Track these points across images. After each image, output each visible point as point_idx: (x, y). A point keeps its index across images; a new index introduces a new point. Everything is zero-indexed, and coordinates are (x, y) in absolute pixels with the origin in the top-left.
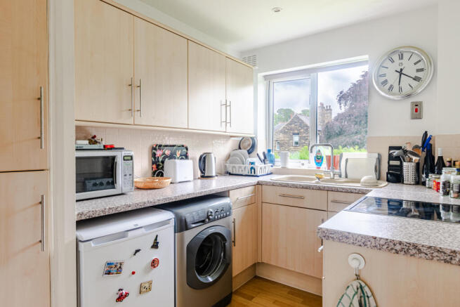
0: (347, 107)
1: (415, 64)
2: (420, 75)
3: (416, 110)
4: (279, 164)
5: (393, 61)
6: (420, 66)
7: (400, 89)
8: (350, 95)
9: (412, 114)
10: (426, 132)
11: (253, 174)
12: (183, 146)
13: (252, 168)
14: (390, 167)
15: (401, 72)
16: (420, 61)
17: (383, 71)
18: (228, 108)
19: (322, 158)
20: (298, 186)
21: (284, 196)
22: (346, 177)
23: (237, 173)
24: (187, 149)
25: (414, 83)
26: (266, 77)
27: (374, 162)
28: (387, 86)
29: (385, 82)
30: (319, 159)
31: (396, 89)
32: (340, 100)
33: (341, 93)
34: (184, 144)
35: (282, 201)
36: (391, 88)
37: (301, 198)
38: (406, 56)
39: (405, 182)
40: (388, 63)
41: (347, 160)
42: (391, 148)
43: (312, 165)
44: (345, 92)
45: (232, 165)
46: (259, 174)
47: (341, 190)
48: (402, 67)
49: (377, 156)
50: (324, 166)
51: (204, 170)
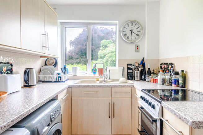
0: (74, 47)
1: (137, 28)
2: (139, 33)
3: (137, 49)
4: (72, 73)
5: (129, 26)
6: (139, 29)
7: (132, 38)
8: (74, 42)
9: (136, 50)
10: (144, 58)
11: (60, 80)
12: (8, 63)
13: (59, 77)
14: (128, 73)
15: (132, 31)
16: (138, 28)
17: (125, 30)
18: (47, 37)
19: (96, 70)
20: (95, 86)
21: (86, 92)
22: (110, 79)
23: (48, 80)
24: (12, 65)
25: (137, 37)
26: (61, 23)
27: (122, 70)
28: (127, 37)
29: (125, 35)
30: (94, 70)
31: (130, 38)
32: (70, 44)
33: (71, 41)
34: (9, 62)
35: (86, 96)
36: (128, 37)
37: (97, 92)
38: (134, 24)
39: (136, 80)
40: (127, 26)
41: (109, 70)
42: (128, 65)
43: (90, 73)
44: (72, 41)
45: (43, 76)
46: (64, 81)
47: (119, 86)
48: (132, 29)
49: (123, 68)
50: (97, 74)
51: (28, 81)
